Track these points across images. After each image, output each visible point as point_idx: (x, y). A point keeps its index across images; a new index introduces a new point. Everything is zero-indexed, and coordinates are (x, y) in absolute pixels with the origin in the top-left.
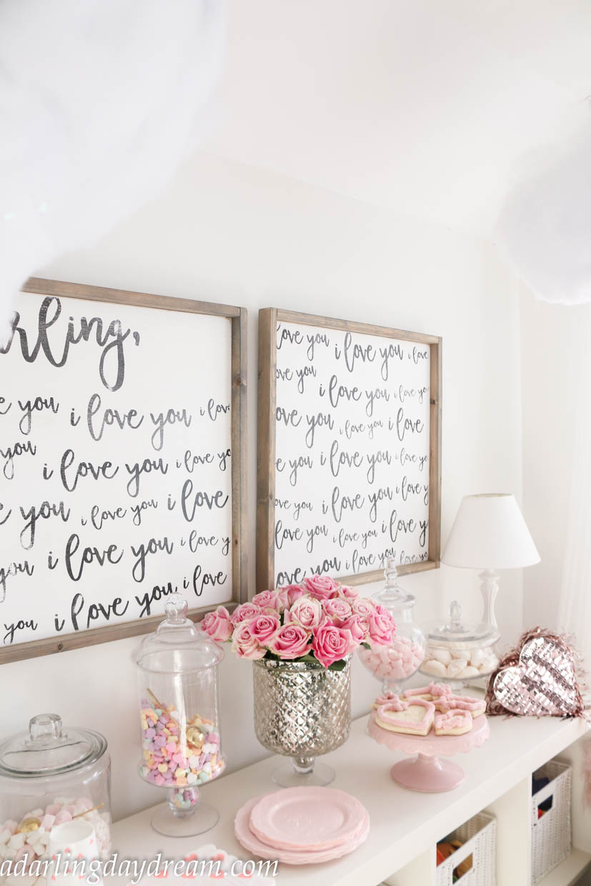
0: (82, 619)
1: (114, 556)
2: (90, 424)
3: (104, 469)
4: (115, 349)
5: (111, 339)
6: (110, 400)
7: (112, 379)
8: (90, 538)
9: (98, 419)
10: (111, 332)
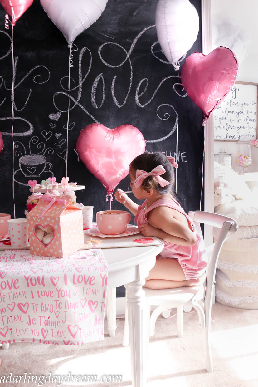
0: (228, 138)
1: (234, 128)
2: (230, 104)
3: (232, 112)
4: (235, 91)
5: (234, 90)
6: (234, 100)
7: (234, 97)
8: (230, 124)
9: (232, 104)
10: (234, 89)
